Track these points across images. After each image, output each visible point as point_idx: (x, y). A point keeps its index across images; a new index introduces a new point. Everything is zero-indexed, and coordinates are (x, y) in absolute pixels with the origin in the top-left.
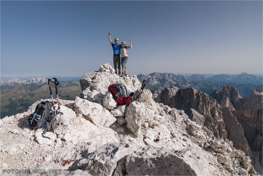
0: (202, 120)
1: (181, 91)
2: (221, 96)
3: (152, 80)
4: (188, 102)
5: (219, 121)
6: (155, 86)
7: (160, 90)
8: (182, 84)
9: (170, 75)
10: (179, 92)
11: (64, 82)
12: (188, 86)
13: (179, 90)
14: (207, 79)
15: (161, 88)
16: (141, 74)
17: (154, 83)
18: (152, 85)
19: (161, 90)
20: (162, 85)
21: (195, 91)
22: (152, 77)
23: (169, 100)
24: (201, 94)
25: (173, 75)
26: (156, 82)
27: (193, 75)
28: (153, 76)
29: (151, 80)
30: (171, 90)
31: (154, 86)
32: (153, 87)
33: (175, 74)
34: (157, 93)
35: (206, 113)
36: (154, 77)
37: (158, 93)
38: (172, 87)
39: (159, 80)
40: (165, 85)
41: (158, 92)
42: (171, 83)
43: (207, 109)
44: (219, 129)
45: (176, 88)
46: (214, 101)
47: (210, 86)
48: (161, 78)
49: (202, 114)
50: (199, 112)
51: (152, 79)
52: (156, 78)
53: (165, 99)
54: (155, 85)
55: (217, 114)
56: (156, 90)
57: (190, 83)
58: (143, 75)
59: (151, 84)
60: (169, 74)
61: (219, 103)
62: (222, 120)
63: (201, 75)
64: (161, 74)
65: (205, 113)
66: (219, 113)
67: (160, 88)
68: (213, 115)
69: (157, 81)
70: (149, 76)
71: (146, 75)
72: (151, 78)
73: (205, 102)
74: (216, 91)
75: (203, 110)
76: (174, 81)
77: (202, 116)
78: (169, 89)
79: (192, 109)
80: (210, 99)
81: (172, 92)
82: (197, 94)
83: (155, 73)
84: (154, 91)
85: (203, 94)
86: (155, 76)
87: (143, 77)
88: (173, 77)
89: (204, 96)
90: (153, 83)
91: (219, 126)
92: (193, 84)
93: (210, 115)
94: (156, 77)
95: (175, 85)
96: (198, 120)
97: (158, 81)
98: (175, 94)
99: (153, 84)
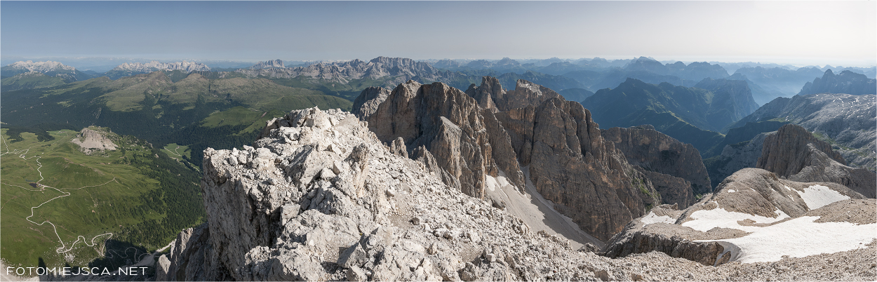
0: (458, 133)
1: (424, 88)
2: (481, 92)
3: (376, 70)
4: (435, 106)
5: (480, 131)
6: (380, 81)
7: (389, 88)
8: (425, 76)
9: (406, 61)
10: (421, 90)
11: (224, 70)
12: (433, 79)
13: (422, 87)
14: (461, 67)
15: (391, 83)
16: (357, 60)
17: (379, 74)
19: (391, 87)
20: (393, 79)
21: (446, 88)
22: (376, 64)
23: (405, 105)
24: (454, 92)
25: (411, 62)
26: (382, 74)
27: (441, 61)
28: (378, 63)
29: (374, 69)
30: (408, 87)
32: (378, 82)
33: (413, 60)
34: (384, 92)
35: (463, 121)
36: (380, 65)
37: (387, 93)
38: (410, 82)
39: (389, 70)
40: (398, 79)
41: (387, 91)
42: (407, 75)
43: (463, 115)
44: (481, 144)
45: (416, 83)
46: (472, 102)
47: (466, 78)
48: (392, 66)
49: (457, 124)
50: (453, 121)
51: (376, 68)
52: (382, 67)
53: (399, 103)
54: (380, 78)
55: (477, 121)
56: (383, 87)
57: (436, 74)
58: (361, 62)
59: (374, 78)
60: (404, 60)
61: (479, 103)
62: (484, 129)
63: (452, 61)
64: (390, 59)
65: (461, 122)
66: (480, 119)
68: (472, 123)
69: (384, 71)
70: (371, 64)
71: (366, 61)
72: (374, 67)
73: (460, 104)
74: (473, 85)
75: (459, 116)
76: (412, 71)
77: (456, 127)
78: (405, 86)
79: (443, 118)
80: (467, 98)
81: (411, 91)
82: (449, 93)
83: (380, 57)
84: (380, 89)
85: (458, 91)
86: (381, 62)
87: (361, 65)
88: (411, 65)
89: (459, 95)
91: (481, 139)
92: (441, 75)
93: (468, 125)
94: (382, 64)
95: (413, 78)
96: (452, 134)
97: (387, 72)
98: (415, 95)
99: (377, 77)
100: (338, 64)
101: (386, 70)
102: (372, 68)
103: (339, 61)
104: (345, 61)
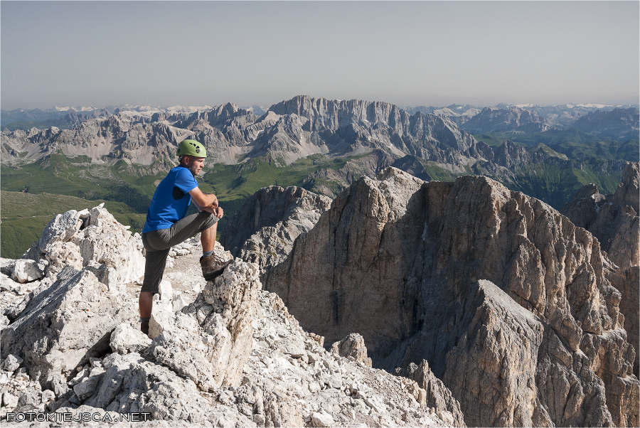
0: (530, 332)
1: (432, 192)
2: (615, 213)
3: (287, 137)
4: (464, 246)
5: (605, 335)
6: (300, 169)
7: (325, 190)
8: (433, 158)
9: (378, 111)
10: (421, 200)
12: (461, 165)
13: (424, 191)
14: (552, 131)
15: (332, 176)
16: (229, 107)
17: (294, 150)
18: (288, 162)
19: (332, 188)
20: (339, 164)
21: (499, 193)
22: (286, 119)
23: (373, 240)
24: (524, 207)
25: (392, 115)
26: (306, 148)
27: (486, 111)
28: (293, 115)
29: (281, 134)
30: (384, 187)
31: (294, 169)
32: (292, 173)
34: (312, 203)
35: (549, 296)
36: (298, 121)
37: (319, 204)
38: (389, 173)
39: (326, 137)
40: (353, 164)
41: (318, 200)
42: (379, 154)
43: (551, 282)
44: (608, 374)
45: (407, 176)
46: (583, 241)
47: (565, 166)
48: (335, 126)
49: (530, 304)
50: (518, 296)
51: (289, 130)
52: (306, 127)
53: (353, 235)
54: (301, 162)
55: (597, 304)
56: (309, 186)
57: (471, 153)
58: (241, 112)
59: (280, 160)
60: (371, 109)
61: (606, 247)
62: (619, 330)
63: (525, 114)
64: (330, 104)
65: (542, 300)
66: (608, 297)
67: (329, 176)
68: (580, 307)
69: (312, 140)
70: (273, 117)
71: (257, 109)
72: (280, 128)
73: (543, 246)
74: (591, 189)
75: (535, 284)
76: (395, 140)
77: (528, 315)
78: (373, 184)
79: (486, 285)
80: (567, 231)
81: (390, 200)
82: (507, 210)
83: (302, 99)
84: (298, 194)
85: (536, 206)
86: (303, 113)
87: (242, 120)
88: (392, 121)
89: (541, 216)
90: (290, 154)
91: (606, 359)
92: (487, 154)
93: (566, 311)
94: (305, 119)
95: (399, 163)
96: (513, 335)
97: (320, 144)
98: (403, 211)
99: (291, 158)
100: (172, 118)
101: (317, 136)
102: (274, 129)
103: (173, 111)
104: (193, 109)
